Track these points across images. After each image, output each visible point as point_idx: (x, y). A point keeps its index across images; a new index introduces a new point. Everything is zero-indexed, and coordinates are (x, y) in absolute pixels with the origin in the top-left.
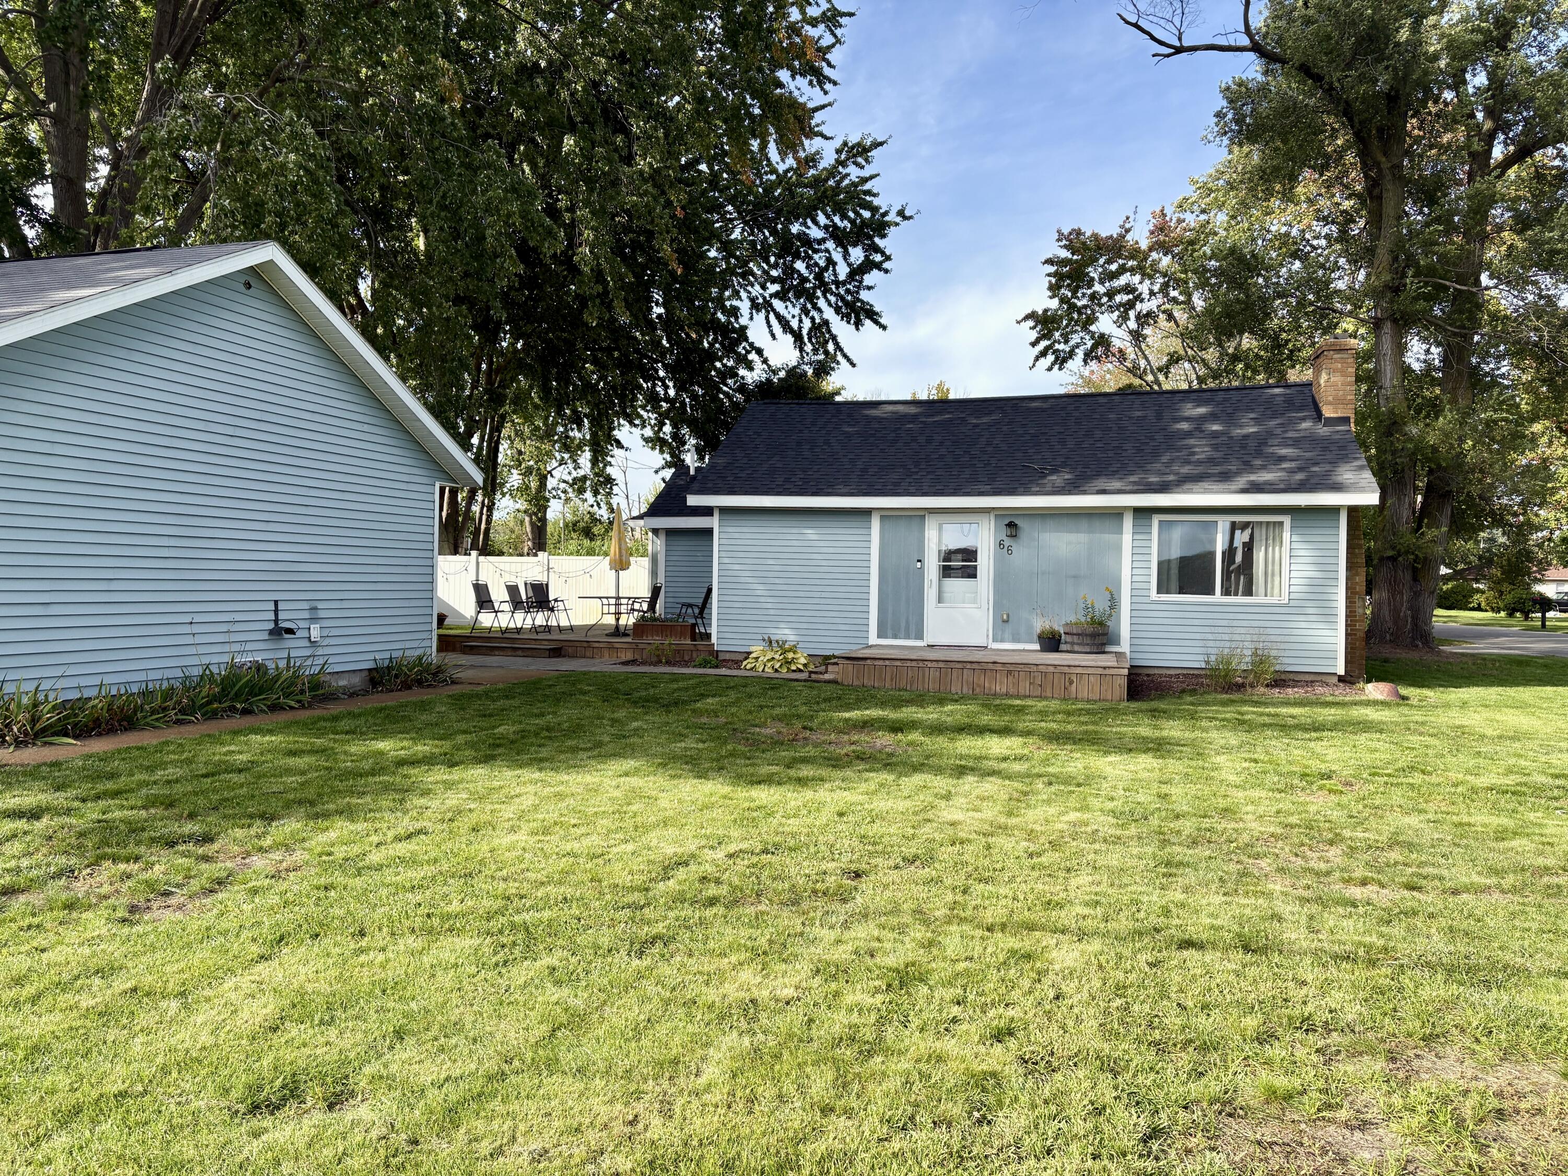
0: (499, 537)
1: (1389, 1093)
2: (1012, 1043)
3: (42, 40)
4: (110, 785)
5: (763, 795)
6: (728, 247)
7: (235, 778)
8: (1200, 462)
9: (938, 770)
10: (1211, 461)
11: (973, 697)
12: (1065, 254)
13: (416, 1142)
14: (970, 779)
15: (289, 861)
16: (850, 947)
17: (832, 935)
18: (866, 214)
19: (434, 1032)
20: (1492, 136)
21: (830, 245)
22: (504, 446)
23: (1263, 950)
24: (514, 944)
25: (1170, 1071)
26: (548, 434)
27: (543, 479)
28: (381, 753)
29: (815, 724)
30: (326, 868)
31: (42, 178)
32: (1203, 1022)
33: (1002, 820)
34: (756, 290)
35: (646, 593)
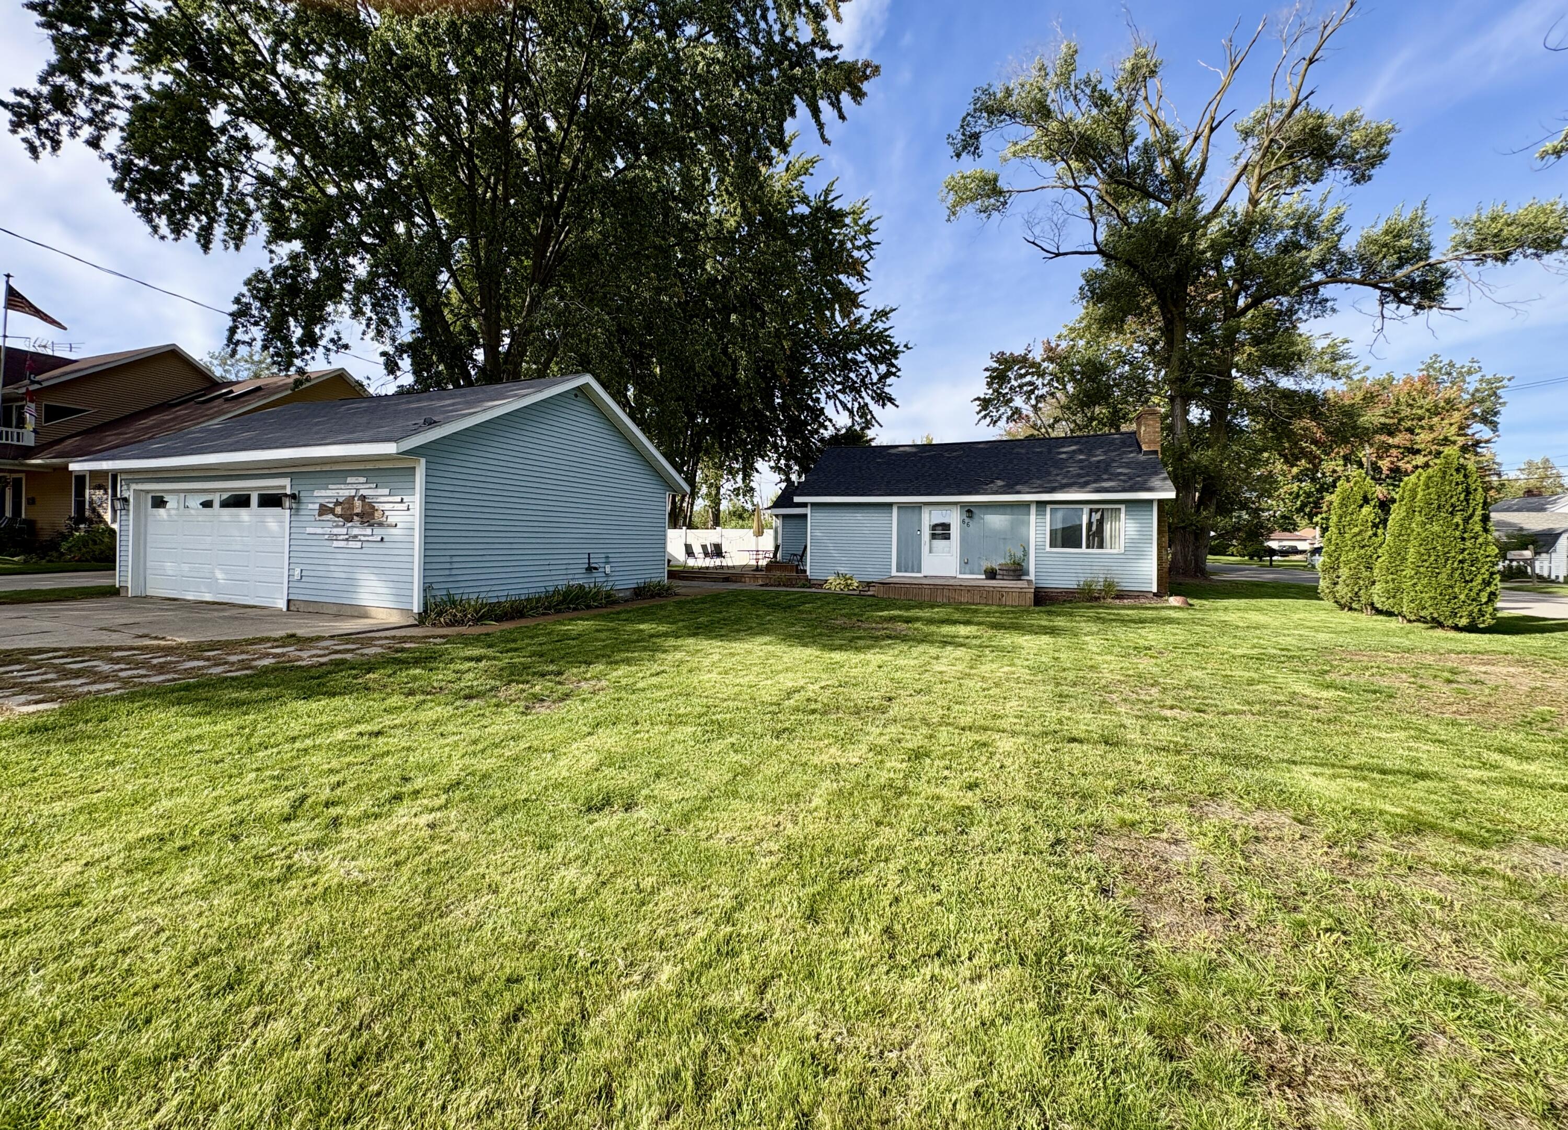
0: (696, 520)
1: (1191, 825)
2: (978, 791)
3: (477, 277)
4: (513, 645)
5: (837, 656)
6: (814, 367)
7: (571, 642)
8: (1073, 476)
9: (932, 642)
10: (1079, 476)
11: (949, 604)
12: (996, 365)
13: (669, 830)
14: (949, 648)
15: (599, 686)
16: (887, 737)
17: (878, 731)
18: (887, 347)
19: (675, 775)
20: (1237, 294)
21: (868, 364)
22: (699, 472)
23: (1116, 744)
24: (713, 731)
25: (1066, 809)
26: (720, 467)
27: (718, 489)
28: (641, 631)
29: (863, 618)
30: (618, 689)
31: (478, 347)
32: (1082, 782)
33: (968, 671)
34: (829, 389)
35: (772, 548)
